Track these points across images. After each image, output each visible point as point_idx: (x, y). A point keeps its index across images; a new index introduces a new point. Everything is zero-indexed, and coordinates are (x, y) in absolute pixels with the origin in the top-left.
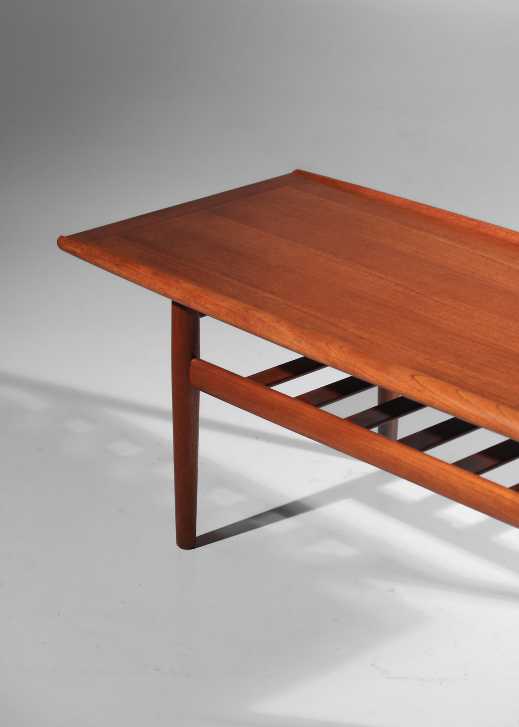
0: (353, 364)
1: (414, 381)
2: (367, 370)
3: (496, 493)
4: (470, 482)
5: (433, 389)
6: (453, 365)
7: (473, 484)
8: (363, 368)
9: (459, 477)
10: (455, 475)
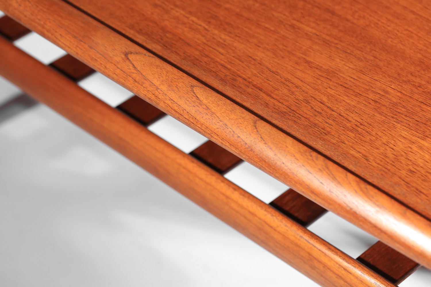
0: (42, 23)
1: (128, 63)
2: (61, 35)
3: (260, 219)
4: (223, 194)
5: (156, 83)
6: (194, 19)
7: (228, 197)
8: (56, 32)
9: (208, 184)
10: (201, 179)
